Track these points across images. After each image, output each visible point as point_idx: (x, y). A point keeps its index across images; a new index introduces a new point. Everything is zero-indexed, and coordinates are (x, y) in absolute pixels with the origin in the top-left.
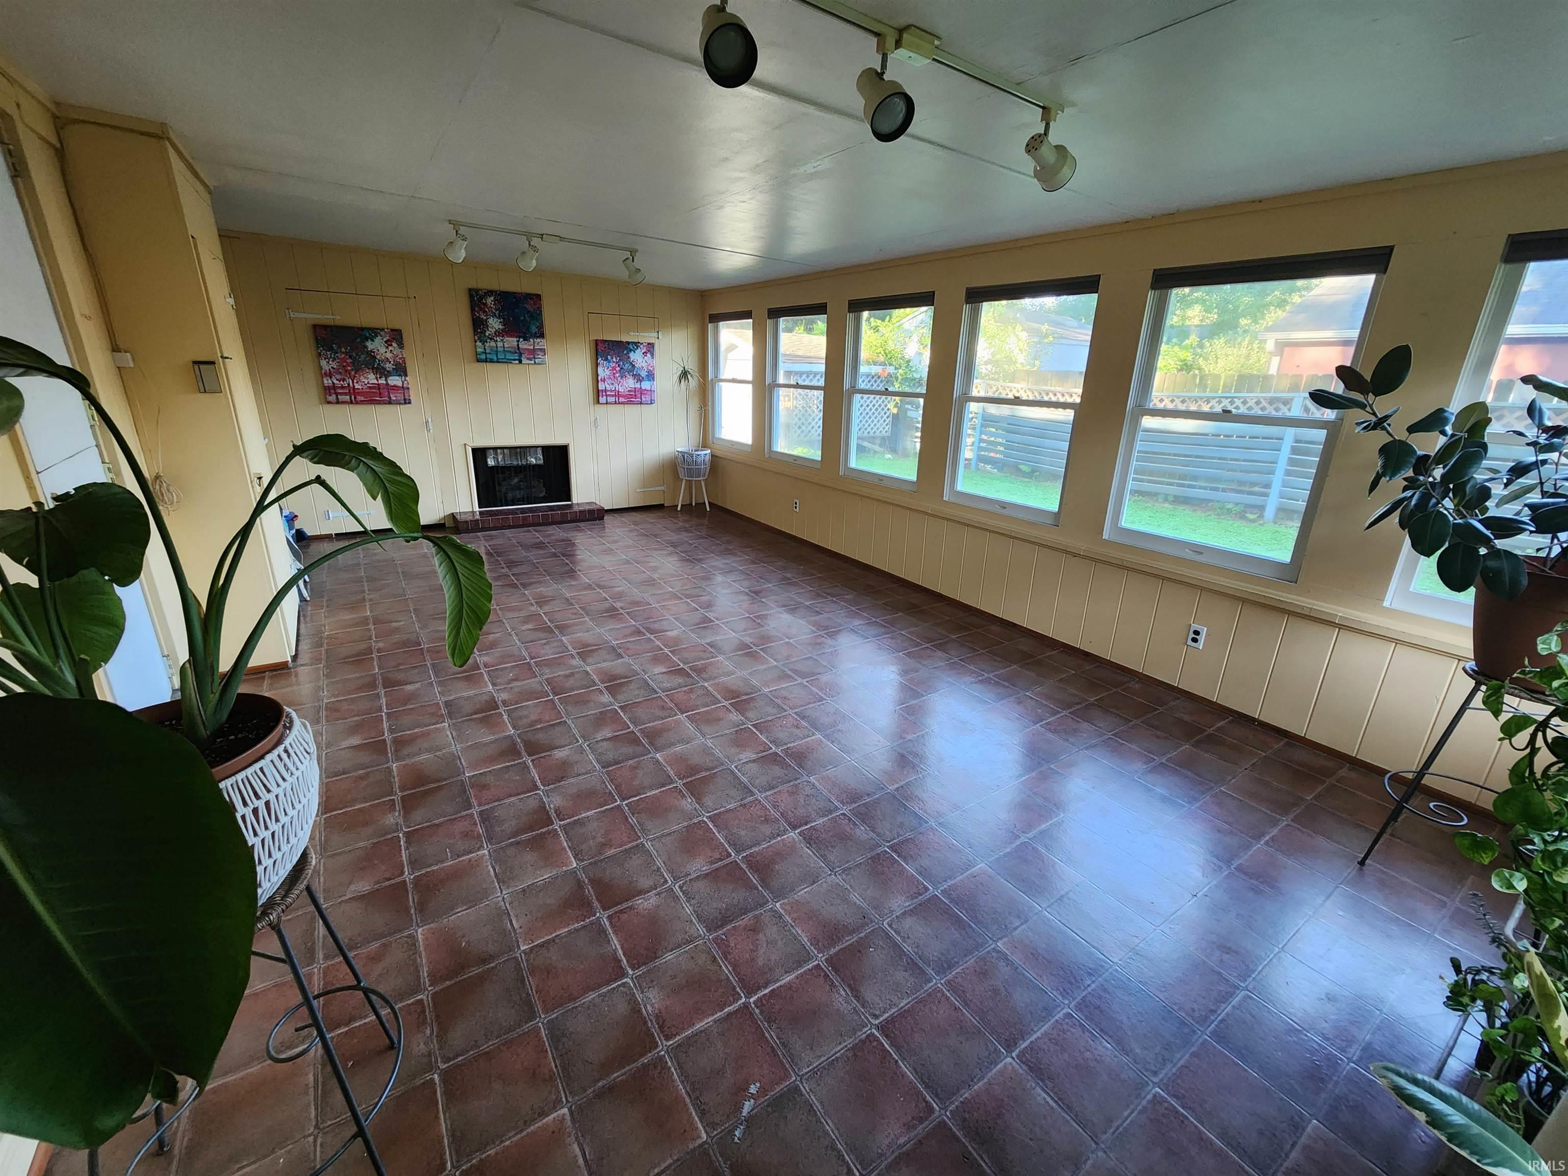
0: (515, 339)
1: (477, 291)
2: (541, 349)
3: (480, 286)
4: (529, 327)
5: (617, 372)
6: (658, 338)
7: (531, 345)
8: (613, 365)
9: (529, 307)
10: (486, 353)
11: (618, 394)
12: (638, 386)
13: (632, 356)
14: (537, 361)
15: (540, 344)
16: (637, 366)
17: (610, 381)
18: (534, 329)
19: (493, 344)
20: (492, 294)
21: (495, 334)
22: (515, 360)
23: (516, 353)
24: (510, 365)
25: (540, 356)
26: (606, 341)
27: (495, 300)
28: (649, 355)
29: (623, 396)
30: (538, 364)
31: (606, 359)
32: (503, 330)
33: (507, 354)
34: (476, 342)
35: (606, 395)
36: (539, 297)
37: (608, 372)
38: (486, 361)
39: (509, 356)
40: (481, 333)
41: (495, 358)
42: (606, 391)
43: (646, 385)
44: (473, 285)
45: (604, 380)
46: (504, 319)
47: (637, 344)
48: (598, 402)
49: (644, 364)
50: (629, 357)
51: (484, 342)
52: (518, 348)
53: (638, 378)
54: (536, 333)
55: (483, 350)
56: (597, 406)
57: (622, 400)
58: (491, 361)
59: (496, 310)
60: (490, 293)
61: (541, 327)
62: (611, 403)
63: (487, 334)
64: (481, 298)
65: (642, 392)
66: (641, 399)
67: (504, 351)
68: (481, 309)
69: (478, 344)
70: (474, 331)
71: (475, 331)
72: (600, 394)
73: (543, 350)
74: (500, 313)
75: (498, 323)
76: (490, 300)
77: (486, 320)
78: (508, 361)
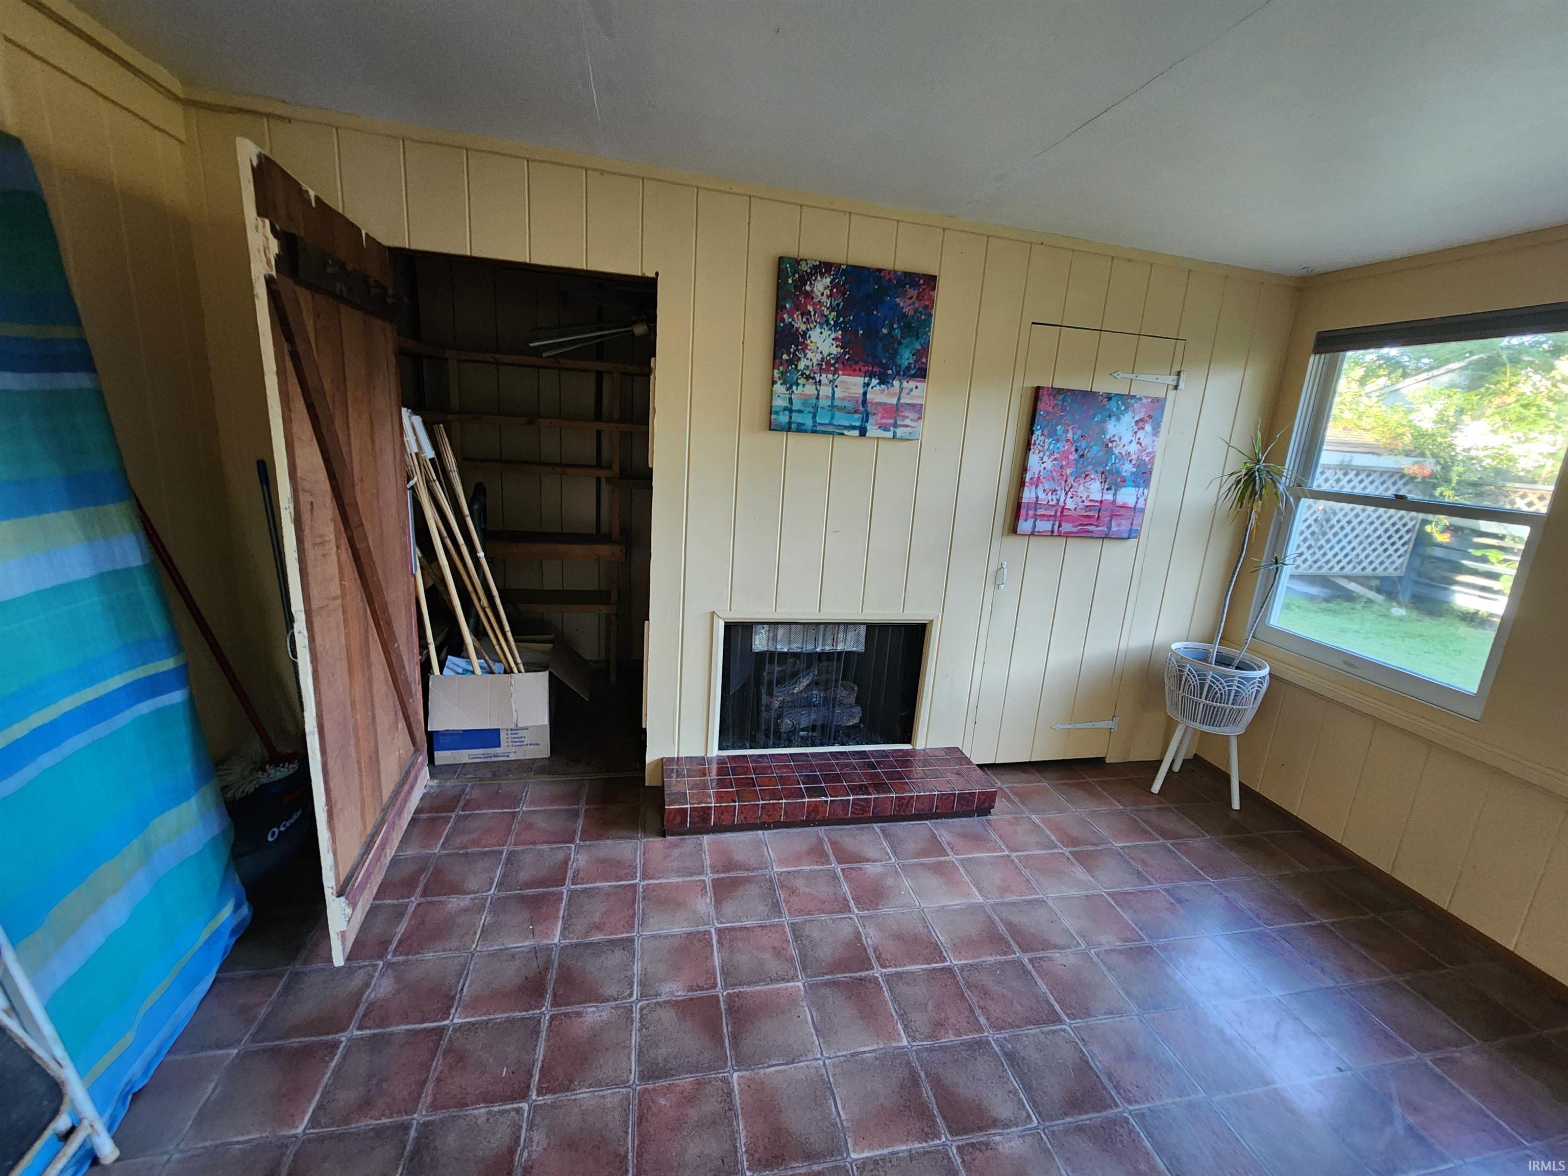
0: (861, 380)
1: (797, 262)
2: (913, 406)
3: (804, 254)
4: (896, 353)
5: (1068, 465)
6: (1176, 387)
7: (893, 395)
8: (1063, 446)
9: (906, 305)
10: (791, 411)
11: (1061, 515)
12: (1109, 496)
13: (1112, 428)
14: (900, 432)
15: (915, 392)
16: (1116, 451)
17: (1048, 485)
18: (906, 357)
19: (810, 389)
20: (828, 271)
21: (820, 365)
22: (853, 428)
23: (856, 412)
24: (838, 440)
25: (907, 422)
26: (1059, 391)
27: (833, 285)
28: (1148, 428)
29: (1071, 519)
30: (902, 439)
31: (1052, 434)
32: (838, 359)
33: (838, 414)
34: (774, 383)
35: (1035, 517)
36: (931, 281)
37: (1049, 464)
38: (788, 428)
39: (841, 419)
40: (790, 362)
41: (809, 423)
42: (1036, 504)
43: (1127, 496)
44: (790, 249)
45: (1037, 482)
46: (845, 330)
47: (1126, 399)
48: (1014, 530)
49: (1133, 448)
50: (1104, 432)
51: (790, 385)
52: (864, 402)
53: (1113, 480)
54: (908, 368)
55: (786, 404)
56: (1012, 540)
57: (1067, 527)
58: (800, 429)
59: (832, 309)
60: (824, 268)
61: (923, 352)
62: (1041, 535)
63: (801, 366)
64: (805, 278)
65: (1117, 511)
66: (1109, 528)
67: (832, 407)
68: (797, 307)
69: (779, 388)
70: (775, 358)
71: (776, 356)
72: (1023, 512)
73: (918, 409)
74: (838, 317)
75: (829, 341)
76: (821, 286)
77: (805, 333)
78: (837, 431)
